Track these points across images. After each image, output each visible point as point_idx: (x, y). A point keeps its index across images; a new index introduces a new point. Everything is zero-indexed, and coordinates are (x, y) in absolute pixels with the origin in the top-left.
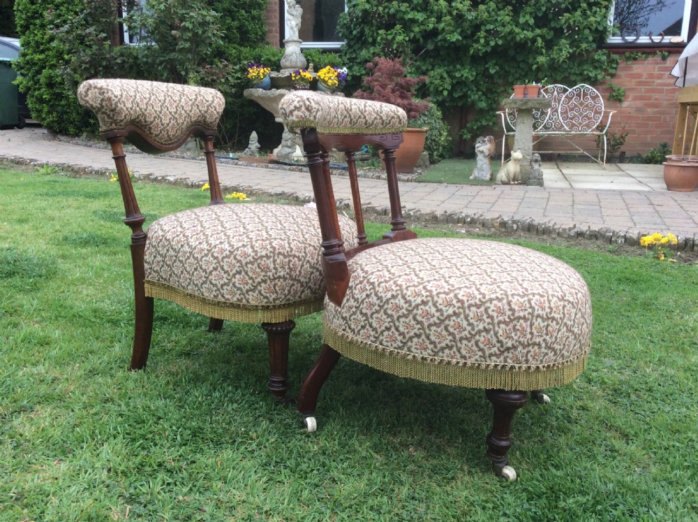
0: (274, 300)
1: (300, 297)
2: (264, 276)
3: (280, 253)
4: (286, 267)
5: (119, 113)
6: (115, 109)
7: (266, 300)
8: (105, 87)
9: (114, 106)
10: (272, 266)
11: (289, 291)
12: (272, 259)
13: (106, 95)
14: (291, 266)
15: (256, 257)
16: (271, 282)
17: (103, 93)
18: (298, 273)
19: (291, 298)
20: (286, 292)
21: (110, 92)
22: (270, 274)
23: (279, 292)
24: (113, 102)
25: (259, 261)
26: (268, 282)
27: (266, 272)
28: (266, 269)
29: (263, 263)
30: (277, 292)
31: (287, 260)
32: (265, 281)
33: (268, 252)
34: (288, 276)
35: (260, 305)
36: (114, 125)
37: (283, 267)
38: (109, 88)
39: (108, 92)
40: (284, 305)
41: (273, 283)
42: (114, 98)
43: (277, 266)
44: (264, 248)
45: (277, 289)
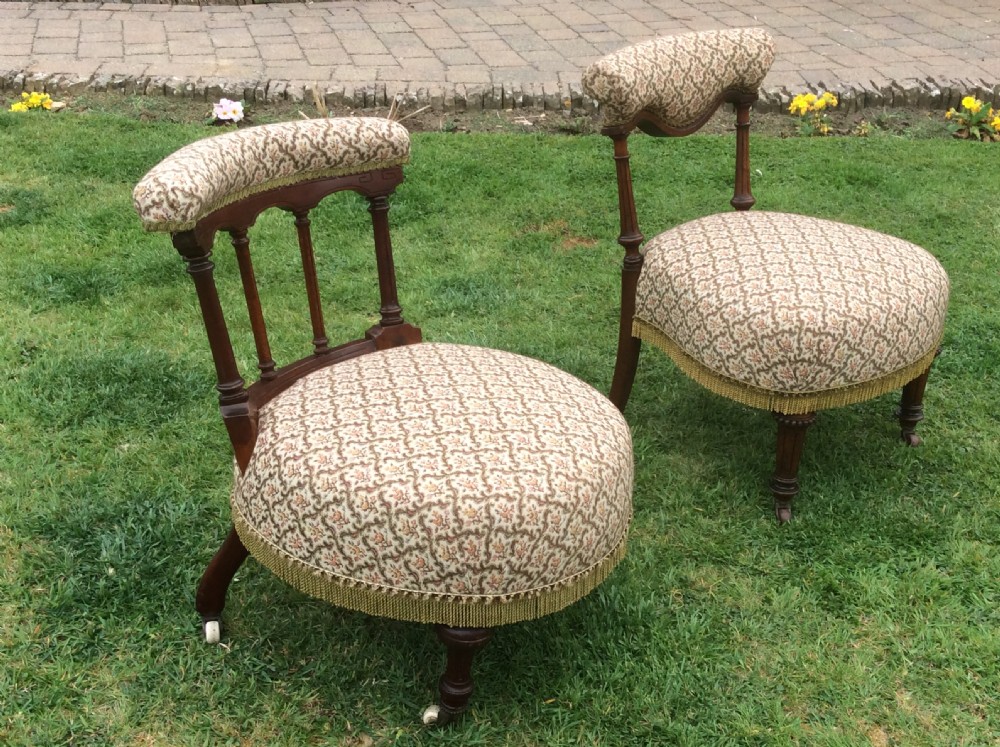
0: (792, 387)
1: (828, 386)
2: (783, 356)
3: (808, 330)
4: (815, 348)
5: (629, 107)
6: (625, 101)
7: (780, 386)
8: (616, 73)
9: (624, 99)
10: (795, 345)
11: (814, 379)
12: (796, 337)
13: (616, 86)
14: (822, 347)
15: (776, 331)
16: (791, 365)
17: (613, 82)
18: (829, 356)
19: (815, 386)
20: (810, 379)
21: (622, 81)
22: (791, 355)
23: (800, 378)
24: (624, 94)
25: (779, 337)
26: (788, 364)
27: (786, 352)
28: (787, 349)
29: (784, 339)
30: (797, 379)
31: (817, 339)
32: (783, 363)
33: (792, 326)
34: (815, 360)
35: (773, 390)
36: (620, 119)
37: (809, 348)
38: (621, 74)
39: (619, 81)
40: (804, 394)
41: (794, 366)
42: (625, 88)
43: (802, 346)
44: (788, 320)
45: (798, 374)
